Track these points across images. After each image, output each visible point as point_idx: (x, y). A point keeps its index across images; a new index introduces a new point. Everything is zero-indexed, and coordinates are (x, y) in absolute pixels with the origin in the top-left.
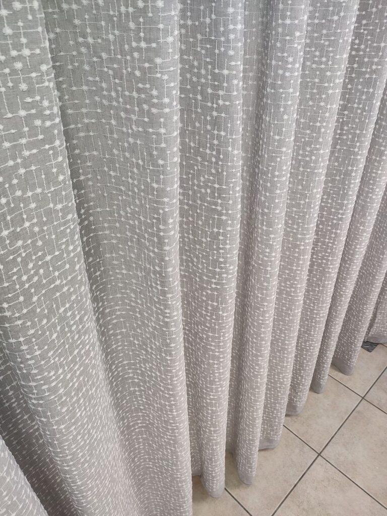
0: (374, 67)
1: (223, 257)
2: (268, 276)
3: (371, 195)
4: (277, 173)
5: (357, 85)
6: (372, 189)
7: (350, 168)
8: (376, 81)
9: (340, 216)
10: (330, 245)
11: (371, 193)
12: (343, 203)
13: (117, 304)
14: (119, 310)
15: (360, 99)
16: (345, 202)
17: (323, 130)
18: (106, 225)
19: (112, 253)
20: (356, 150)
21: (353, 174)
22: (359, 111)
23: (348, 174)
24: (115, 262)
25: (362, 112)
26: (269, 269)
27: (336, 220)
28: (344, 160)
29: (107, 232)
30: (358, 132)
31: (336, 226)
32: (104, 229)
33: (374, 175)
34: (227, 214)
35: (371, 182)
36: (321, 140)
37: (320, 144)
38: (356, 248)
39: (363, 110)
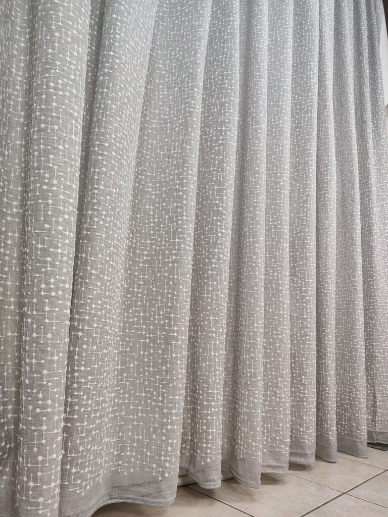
0: (308, 104)
1: (228, 119)
2: (259, 162)
3: (327, 195)
4: (259, 92)
5: (301, 115)
6: (327, 190)
7: (307, 159)
8: (311, 110)
9: (307, 193)
10: (305, 218)
11: (327, 193)
12: (308, 183)
13: (154, 118)
14: (155, 123)
15: (304, 121)
16: (309, 182)
17: (284, 106)
18: (161, 61)
19: (160, 80)
20: (308, 147)
21: (310, 163)
22: (305, 127)
23: (306, 163)
24: (161, 86)
25: (307, 127)
26: (259, 156)
27: (305, 196)
28: (302, 156)
29: (161, 66)
30: (307, 137)
31: (306, 202)
32: (159, 63)
33: (326, 180)
34: (231, 89)
35: (325, 185)
36: (284, 111)
37: (283, 113)
38: (327, 241)
39: (308, 125)
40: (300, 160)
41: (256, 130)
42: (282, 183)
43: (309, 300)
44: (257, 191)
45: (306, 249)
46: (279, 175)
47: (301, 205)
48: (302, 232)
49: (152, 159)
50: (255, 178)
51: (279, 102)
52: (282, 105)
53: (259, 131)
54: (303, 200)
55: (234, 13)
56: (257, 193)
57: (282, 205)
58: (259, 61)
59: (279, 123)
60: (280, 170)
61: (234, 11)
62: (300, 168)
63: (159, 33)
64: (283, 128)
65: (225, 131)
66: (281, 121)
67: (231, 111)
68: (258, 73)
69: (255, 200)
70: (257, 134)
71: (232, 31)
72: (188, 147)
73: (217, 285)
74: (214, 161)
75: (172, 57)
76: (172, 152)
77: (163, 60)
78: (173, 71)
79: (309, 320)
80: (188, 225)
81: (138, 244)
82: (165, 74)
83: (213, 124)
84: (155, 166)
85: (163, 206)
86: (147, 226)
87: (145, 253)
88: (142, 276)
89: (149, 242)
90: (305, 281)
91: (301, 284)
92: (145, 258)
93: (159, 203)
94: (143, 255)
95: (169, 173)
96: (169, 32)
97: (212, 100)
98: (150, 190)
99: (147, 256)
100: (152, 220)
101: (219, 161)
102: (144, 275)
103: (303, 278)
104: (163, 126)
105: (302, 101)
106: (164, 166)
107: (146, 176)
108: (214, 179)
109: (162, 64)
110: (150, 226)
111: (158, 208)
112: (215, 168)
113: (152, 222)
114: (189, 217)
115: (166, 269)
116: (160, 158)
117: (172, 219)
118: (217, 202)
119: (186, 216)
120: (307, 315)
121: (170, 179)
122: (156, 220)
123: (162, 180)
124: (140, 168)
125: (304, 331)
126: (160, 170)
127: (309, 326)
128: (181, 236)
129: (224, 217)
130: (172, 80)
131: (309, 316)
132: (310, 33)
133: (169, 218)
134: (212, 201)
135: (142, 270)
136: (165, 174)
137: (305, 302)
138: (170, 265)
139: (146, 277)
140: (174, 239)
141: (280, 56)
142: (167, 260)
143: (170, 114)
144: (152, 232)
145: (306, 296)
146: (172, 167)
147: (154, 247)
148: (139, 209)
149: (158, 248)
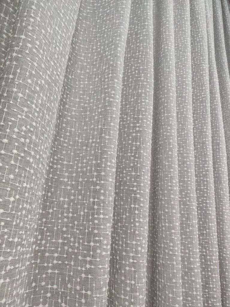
0: (203, 96)
1: (144, 108)
2: (171, 146)
3: (220, 169)
4: (169, 85)
5: (197, 104)
6: (220, 165)
7: (204, 139)
8: (205, 100)
9: (206, 169)
10: (205, 190)
11: (220, 167)
12: (206, 160)
13: (74, 106)
14: (75, 111)
16: (207, 159)
17: (187, 97)
18: (83, 54)
19: (81, 71)
20: (205, 130)
21: (207, 143)
22: (201, 113)
23: (204, 143)
24: (82, 77)
25: (203, 113)
26: (171, 141)
27: (204, 171)
28: (200, 137)
29: (83, 58)
30: (203, 122)
31: (206, 176)
32: (81, 56)
33: (218, 156)
34: (147, 81)
36: (187, 101)
37: (187, 103)
38: (223, 209)
39: (203, 112)
40: (198, 140)
41: (168, 117)
42: (188, 163)
43: (214, 269)
44: (171, 174)
45: (208, 219)
46: (185, 155)
47: (202, 178)
48: (204, 203)
49: (70, 147)
50: (168, 162)
51: (182, 93)
52: (185, 97)
53: (171, 119)
54: (203, 174)
55: (148, 19)
56: (171, 177)
57: (189, 182)
58: (169, 59)
59: (184, 110)
60: (186, 151)
61: (149, 18)
62: (199, 146)
63: (83, 30)
64: (187, 115)
65: (142, 119)
66: (185, 109)
67: (147, 101)
68: (168, 70)
69: (170, 184)
70: (169, 121)
71: (147, 33)
72: (107, 137)
73: (134, 285)
74: (132, 147)
75: (94, 51)
76: (91, 141)
77: (85, 53)
78: (94, 63)
79: (215, 290)
80: (105, 225)
81: (48, 245)
82: (87, 65)
83: (130, 112)
84: (72, 154)
85: (78, 199)
86: (60, 221)
87: (56, 255)
88: (50, 286)
89: (60, 241)
90: (209, 250)
91: (206, 252)
92: (55, 262)
93: (74, 195)
94: (53, 258)
95: (87, 163)
96: (91, 29)
97: (129, 90)
98: (66, 180)
99: (58, 258)
100: (65, 215)
101: (136, 147)
102: (52, 284)
103: (207, 247)
104: (83, 114)
105: (197, 93)
106: (81, 155)
107: (62, 164)
108: (132, 165)
109: (84, 57)
110: (63, 222)
111: (73, 201)
112: (133, 154)
113: (65, 217)
114: (106, 215)
115: (78, 280)
116: (78, 146)
117: (88, 216)
118: (135, 189)
119: (103, 214)
120: (213, 285)
121: (87, 169)
122: (71, 215)
123: (79, 170)
124: (56, 157)
125: (211, 301)
126: (77, 159)
127: (215, 296)
128: (97, 238)
129: (142, 205)
130: (93, 71)
131: (215, 286)
132: (201, 44)
133: (84, 215)
134: (130, 187)
135: (51, 279)
136: (82, 163)
137: (210, 271)
138: (83, 275)
139: (55, 287)
140: (89, 242)
141: (182, 58)
142: (79, 268)
143: (89, 103)
144: (64, 229)
145: (211, 265)
146: (90, 157)
147: (66, 248)
148: (52, 202)
149: (70, 250)
